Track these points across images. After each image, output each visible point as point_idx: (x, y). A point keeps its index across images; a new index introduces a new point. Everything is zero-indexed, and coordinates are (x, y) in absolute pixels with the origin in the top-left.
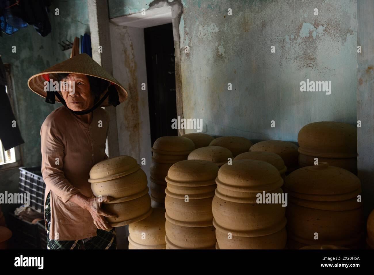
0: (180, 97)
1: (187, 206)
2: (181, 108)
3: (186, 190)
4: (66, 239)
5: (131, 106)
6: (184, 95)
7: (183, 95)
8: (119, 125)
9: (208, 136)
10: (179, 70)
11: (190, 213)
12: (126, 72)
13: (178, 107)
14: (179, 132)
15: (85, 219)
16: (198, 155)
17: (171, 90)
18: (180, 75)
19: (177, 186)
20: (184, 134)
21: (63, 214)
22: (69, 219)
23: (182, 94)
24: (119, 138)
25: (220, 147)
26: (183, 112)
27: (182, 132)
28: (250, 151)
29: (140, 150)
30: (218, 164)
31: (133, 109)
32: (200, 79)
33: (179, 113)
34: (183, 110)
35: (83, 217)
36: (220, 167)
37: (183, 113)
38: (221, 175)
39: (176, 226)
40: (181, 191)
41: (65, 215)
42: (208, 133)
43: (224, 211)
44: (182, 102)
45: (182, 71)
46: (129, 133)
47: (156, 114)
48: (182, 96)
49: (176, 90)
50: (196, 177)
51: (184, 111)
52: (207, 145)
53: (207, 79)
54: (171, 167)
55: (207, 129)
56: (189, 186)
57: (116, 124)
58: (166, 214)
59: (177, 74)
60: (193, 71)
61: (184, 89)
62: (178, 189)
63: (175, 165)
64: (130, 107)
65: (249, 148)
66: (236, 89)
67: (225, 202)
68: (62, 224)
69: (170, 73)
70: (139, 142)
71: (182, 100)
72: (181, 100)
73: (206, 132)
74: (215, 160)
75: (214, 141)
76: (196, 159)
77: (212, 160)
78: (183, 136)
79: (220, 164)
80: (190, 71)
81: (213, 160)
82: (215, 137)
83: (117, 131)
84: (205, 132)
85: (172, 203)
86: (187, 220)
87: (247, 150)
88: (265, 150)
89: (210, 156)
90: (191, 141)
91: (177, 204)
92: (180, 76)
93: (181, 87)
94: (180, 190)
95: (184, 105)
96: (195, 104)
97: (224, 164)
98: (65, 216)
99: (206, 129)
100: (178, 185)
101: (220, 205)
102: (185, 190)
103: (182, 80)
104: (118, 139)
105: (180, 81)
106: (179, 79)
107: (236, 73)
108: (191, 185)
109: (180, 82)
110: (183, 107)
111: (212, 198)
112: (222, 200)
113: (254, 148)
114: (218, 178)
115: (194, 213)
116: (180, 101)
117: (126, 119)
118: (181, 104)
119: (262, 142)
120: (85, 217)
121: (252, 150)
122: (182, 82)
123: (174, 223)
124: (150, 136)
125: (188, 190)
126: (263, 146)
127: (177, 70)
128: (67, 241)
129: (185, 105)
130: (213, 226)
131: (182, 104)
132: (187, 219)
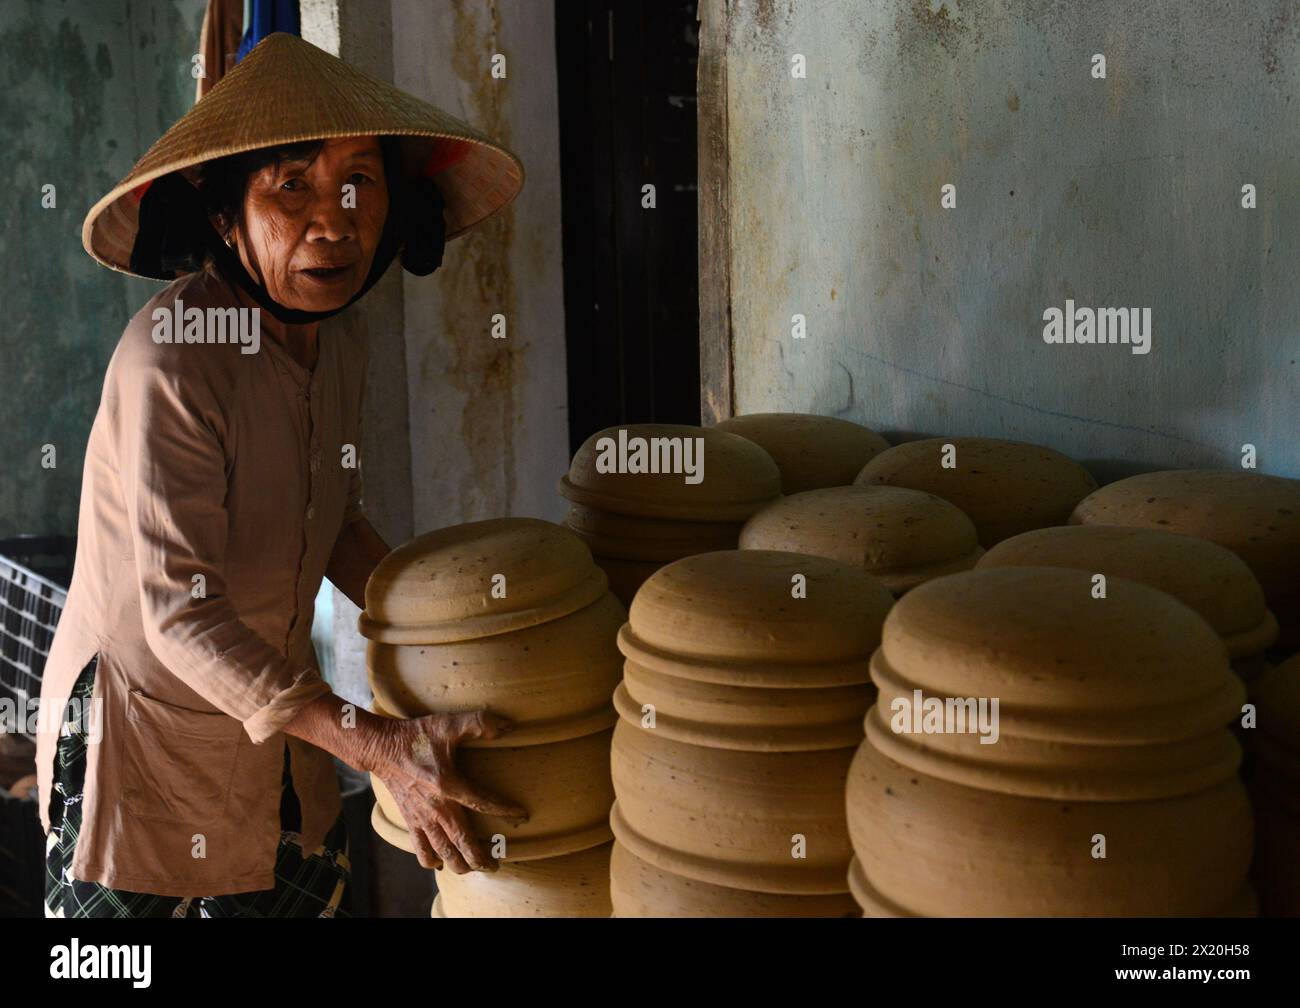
0: (717, 230)
1: (717, 780)
2: (722, 284)
3: (719, 701)
4: (147, 888)
5: (479, 266)
6: (740, 220)
7: (734, 219)
8: (413, 357)
9: (856, 429)
10: (719, 90)
11: (734, 818)
12: (460, 101)
13: (705, 275)
14: (706, 402)
15: (236, 804)
16: (792, 528)
17: (679, 188)
18: (724, 117)
19: (673, 681)
20: (733, 412)
21: (143, 773)
22: (169, 796)
23: (726, 214)
24: (412, 419)
25: (912, 494)
26: (730, 301)
27: (722, 404)
28: (1079, 522)
29: (511, 483)
30: (891, 582)
31: (484, 279)
32: (823, 140)
33: (711, 311)
34: (729, 294)
35: (229, 793)
36: (897, 595)
37: (729, 310)
38: (898, 640)
39: (660, 876)
40: (690, 702)
41: (153, 778)
42: (855, 417)
43: (908, 826)
44: (726, 253)
45: (733, 96)
46: (463, 397)
47: (597, 307)
48: (727, 224)
49: (699, 190)
50: (772, 638)
51: (736, 296)
52: (843, 477)
53: (859, 138)
54: (649, 582)
55: (852, 397)
56: (732, 683)
57: (403, 353)
58: (618, 811)
59: (706, 113)
60: (791, 99)
61: (739, 189)
62: (677, 693)
63: (666, 575)
64: (472, 270)
65: (1075, 505)
66: (1012, 193)
67: (915, 782)
68: (140, 819)
69: (675, 101)
70: (509, 443)
71: (727, 244)
72: (721, 242)
73: (848, 409)
74: (880, 560)
75: (884, 460)
76: (779, 547)
77: (862, 557)
78: (725, 426)
79: (907, 579)
80: (775, 97)
81: (867, 557)
82: (893, 438)
83: (406, 386)
84: (839, 412)
85: (647, 760)
86: (715, 853)
87: (1063, 516)
88: (1163, 522)
89: (855, 536)
90: (764, 453)
91: (673, 768)
92: (721, 123)
93: (723, 179)
94: (685, 701)
95: (739, 266)
96: (796, 264)
97: (923, 582)
98: (151, 783)
99: (848, 394)
100: (678, 671)
101: (889, 791)
102: (711, 701)
103: (732, 141)
104: (407, 427)
105: (722, 148)
106: (715, 138)
107: (1017, 109)
108: (744, 680)
109: (722, 152)
110: (729, 280)
111: (852, 751)
112: (899, 766)
113: (1100, 509)
114: (881, 652)
115: (756, 820)
116: (717, 245)
117: (450, 330)
118: (723, 262)
119: (1147, 477)
120: (238, 796)
121: (1088, 518)
122: (733, 150)
123: (652, 858)
124: (565, 413)
125: (728, 702)
126: (1151, 501)
127: (705, 92)
128: (149, 897)
129: (743, 268)
130: (849, 897)
131: (728, 265)
132: (717, 845)
